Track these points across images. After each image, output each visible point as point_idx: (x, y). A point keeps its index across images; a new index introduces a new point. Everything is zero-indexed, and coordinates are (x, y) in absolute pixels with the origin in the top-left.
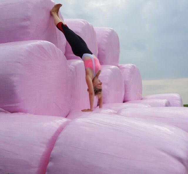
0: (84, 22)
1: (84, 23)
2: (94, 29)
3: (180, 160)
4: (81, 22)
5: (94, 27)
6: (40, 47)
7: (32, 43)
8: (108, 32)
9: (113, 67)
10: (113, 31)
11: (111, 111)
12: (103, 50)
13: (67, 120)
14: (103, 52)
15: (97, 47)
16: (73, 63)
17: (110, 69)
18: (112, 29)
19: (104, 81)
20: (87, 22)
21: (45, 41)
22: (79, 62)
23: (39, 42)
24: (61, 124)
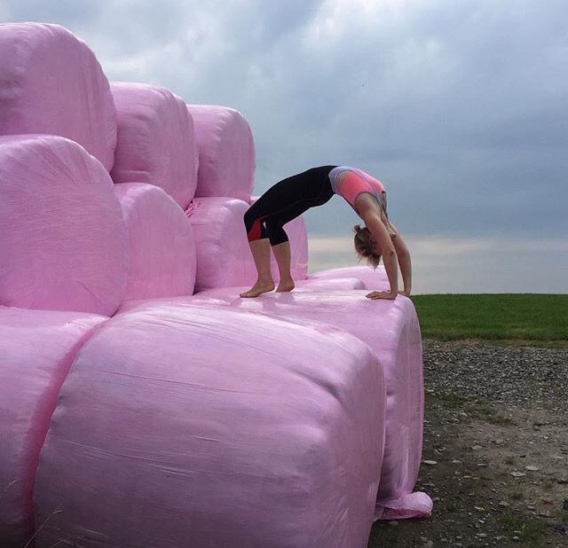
0: (162, 92)
1: (161, 95)
2: (189, 110)
3: (331, 388)
5: (188, 106)
6: (44, 151)
7: (24, 142)
8: (223, 118)
9: (234, 201)
10: (236, 117)
11: (217, 301)
12: (211, 162)
14: (210, 165)
15: (196, 154)
16: (131, 190)
17: (227, 206)
18: (235, 110)
19: (211, 236)
20: (168, 92)
21: (56, 138)
22: (149, 187)
23: (42, 139)
24: (90, 327)
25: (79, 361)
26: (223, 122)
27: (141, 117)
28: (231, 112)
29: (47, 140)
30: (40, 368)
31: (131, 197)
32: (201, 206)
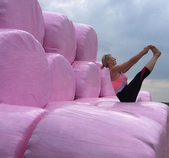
0: (63, 16)
1: (63, 18)
2: (74, 25)
4: (61, 16)
5: (73, 23)
8: (86, 29)
9: (91, 63)
10: (91, 29)
12: (82, 46)
13: (44, 110)
14: (81, 48)
17: (88, 65)
19: (82, 76)
20: (66, 17)
21: (22, 31)
22: (58, 55)
23: (16, 31)
24: (39, 114)
25: (36, 130)
26: (87, 31)
27: (55, 26)
28: (90, 27)
29: (18, 32)
30: (17, 131)
31: (51, 59)
32: (77, 64)
